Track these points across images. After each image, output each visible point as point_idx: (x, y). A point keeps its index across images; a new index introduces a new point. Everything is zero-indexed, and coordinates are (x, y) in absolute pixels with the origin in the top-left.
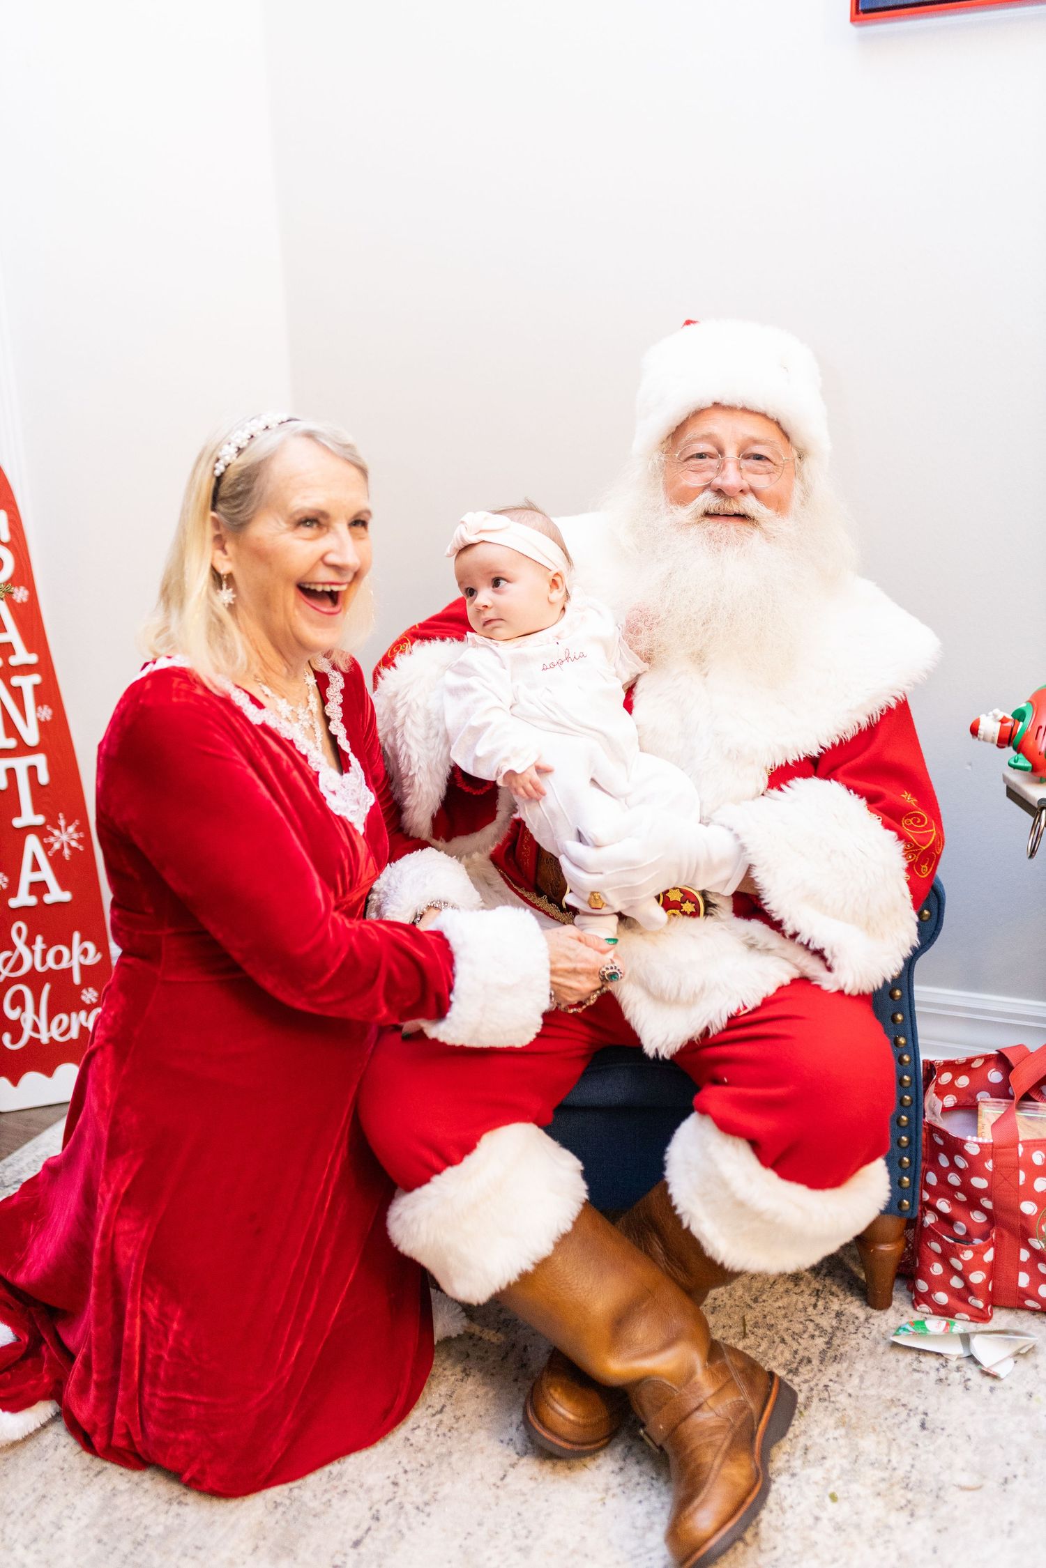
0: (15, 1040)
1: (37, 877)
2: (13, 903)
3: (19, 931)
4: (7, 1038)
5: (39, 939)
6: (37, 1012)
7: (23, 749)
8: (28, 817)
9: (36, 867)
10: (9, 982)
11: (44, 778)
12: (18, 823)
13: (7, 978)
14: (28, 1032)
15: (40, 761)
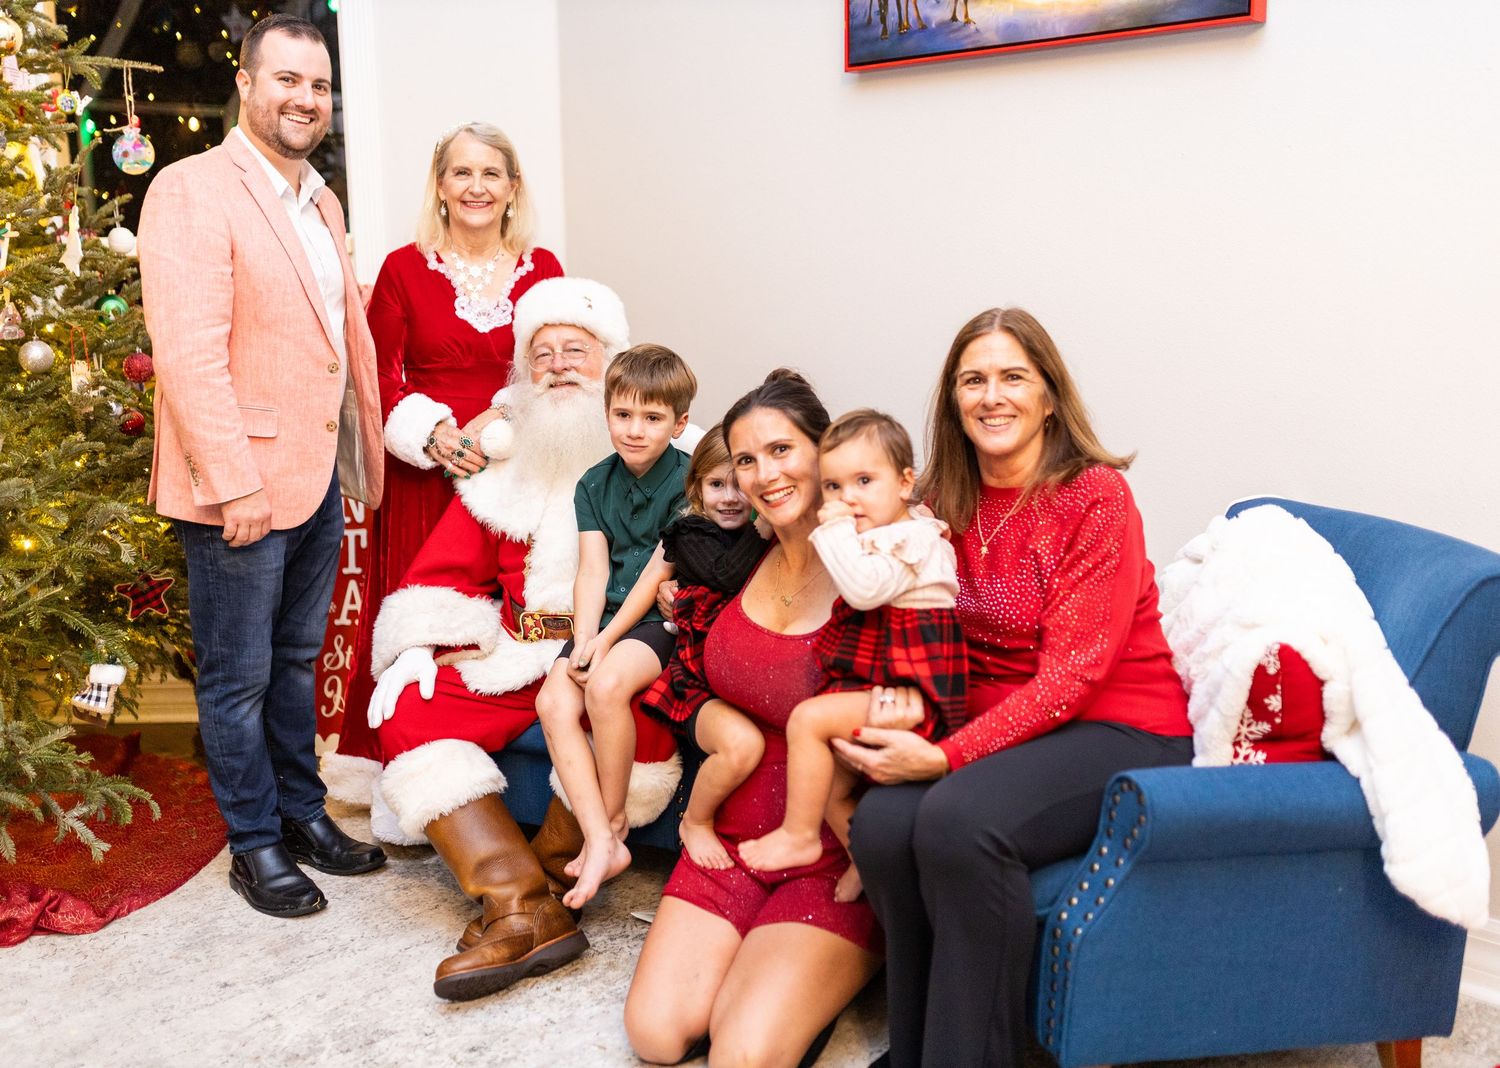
0: (328, 712)
1: (353, 607)
2: (337, 622)
3: (339, 640)
4: (323, 709)
5: (350, 648)
6: (343, 696)
7: (354, 525)
8: (352, 568)
9: (353, 601)
10: (330, 673)
11: (364, 544)
12: (346, 571)
13: (328, 670)
14: (336, 707)
15: (363, 533)
